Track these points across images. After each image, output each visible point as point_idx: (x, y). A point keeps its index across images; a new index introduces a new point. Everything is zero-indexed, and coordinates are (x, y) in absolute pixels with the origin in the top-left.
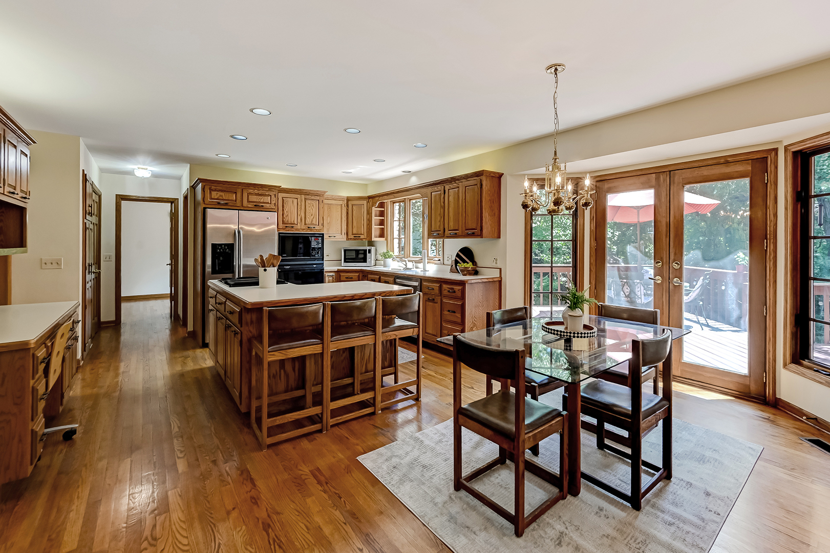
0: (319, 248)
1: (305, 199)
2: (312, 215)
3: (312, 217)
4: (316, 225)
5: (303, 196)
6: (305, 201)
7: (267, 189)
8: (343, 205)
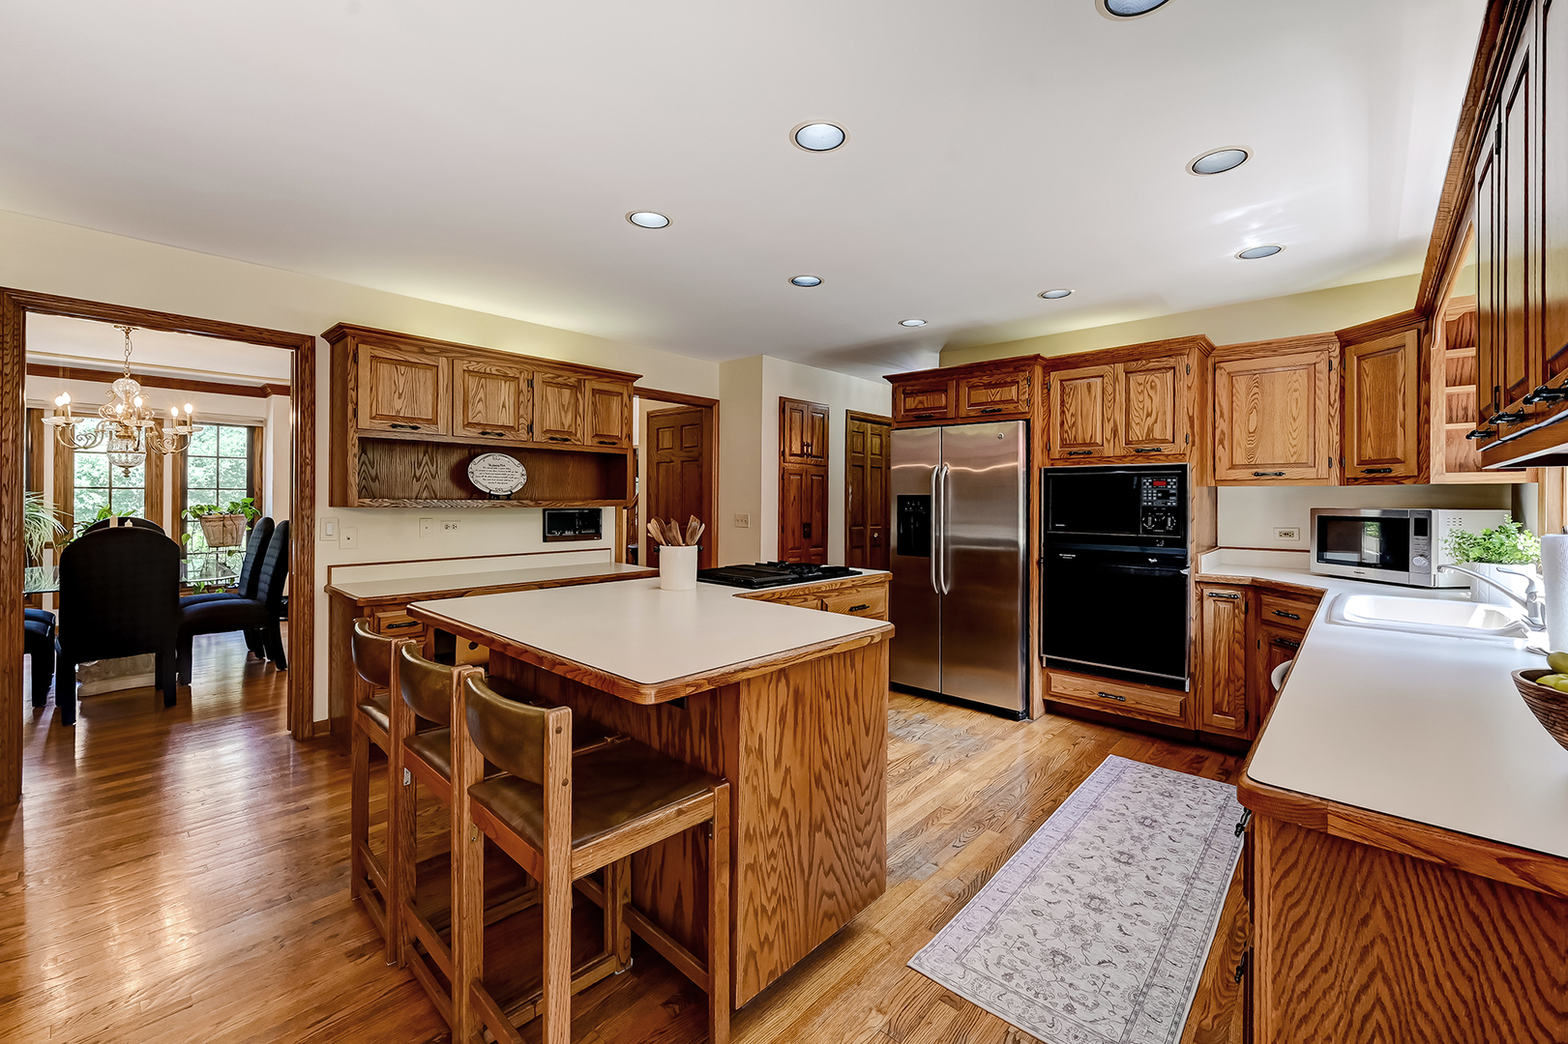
0: (1170, 509)
1: (1127, 373)
2: (1149, 415)
3: (1150, 421)
4: (1164, 441)
5: (1120, 367)
6: (1128, 380)
7: (1012, 369)
8: (1323, 367)
